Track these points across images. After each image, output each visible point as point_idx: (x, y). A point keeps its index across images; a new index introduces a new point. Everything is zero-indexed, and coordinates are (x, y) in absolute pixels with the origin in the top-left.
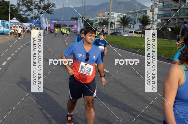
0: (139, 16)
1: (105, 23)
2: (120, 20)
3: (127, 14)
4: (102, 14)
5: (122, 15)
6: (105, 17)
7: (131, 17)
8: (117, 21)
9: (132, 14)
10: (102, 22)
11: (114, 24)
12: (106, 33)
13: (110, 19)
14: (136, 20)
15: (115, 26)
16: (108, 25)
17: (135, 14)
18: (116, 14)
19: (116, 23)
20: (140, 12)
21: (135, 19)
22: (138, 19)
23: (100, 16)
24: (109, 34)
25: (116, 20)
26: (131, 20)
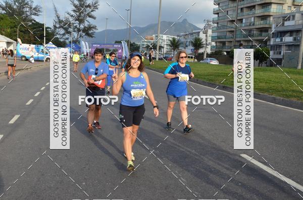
0: (191, 39)
2: (169, 43)
3: (178, 36)
4: (149, 37)
5: (171, 37)
6: (153, 40)
7: (182, 40)
8: (167, 45)
9: (183, 37)
10: (150, 45)
11: (163, 47)
12: (154, 58)
13: (158, 43)
14: (188, 43)
15: (165, 50)
16: (156, 49)
17: (186, 37)
18: (165, 37)
19: (165, 46)
20: (192, 34)
21: (187, 42)
22: (189, 42)
23: (147, 39)
24: (157, 59)
25: (165, 43)
26: (182, 43)
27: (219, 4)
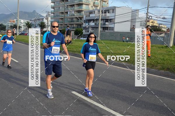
0: (38, 22)
1: (15, 27)
2: (25, 24)
3: (30, 20)
4: (12, 21)
5: (26, 21)
6: (14, 22)
7: (33, 23)
8: (24, 26)
9: (33, 21)
10: (13, 26)
11: (22, 27)
13: (18, 24)
14: (37, 25)
15: (23, 29)
16: (17, 28)
17: (36, 21)
18: (22, 21)
19: (23, 27)
20: (39, 19)
21: (36, 24)
22: (38, 24)
23: (10, 22)
24: (18, 35)
25: (23, 25)
26: (33, 25)
27: (54, 3)
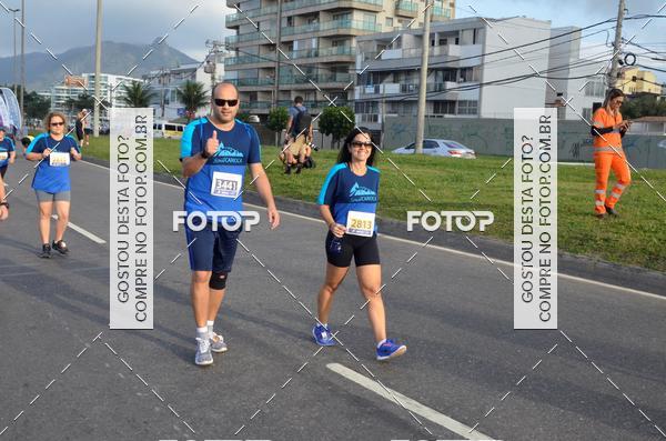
0: (175, 85)
1: (86, 103)
2: (124, 93)
3: (144, 77)
4: (74, 79)
5: (128, 81)
6: (82, 85)
7: (156, 86)
8: (118, 98)
9: (157, 80)
10: (76, 99)
11: (110, 105)
12: (89, 132)
13: (97, 93)
14: (169, 96)
16: (93, 107)
17: (165, 80)
18: (112, 80)
19: (114, 102)
20: (178, 73)
21: (167, 91)
22: (173, 92)
23: (67, 84)
24: (96, 134)
25: (114, 95)
26: (155, 95)
27: (238, 6)
